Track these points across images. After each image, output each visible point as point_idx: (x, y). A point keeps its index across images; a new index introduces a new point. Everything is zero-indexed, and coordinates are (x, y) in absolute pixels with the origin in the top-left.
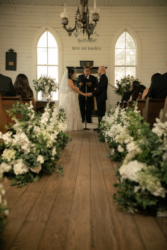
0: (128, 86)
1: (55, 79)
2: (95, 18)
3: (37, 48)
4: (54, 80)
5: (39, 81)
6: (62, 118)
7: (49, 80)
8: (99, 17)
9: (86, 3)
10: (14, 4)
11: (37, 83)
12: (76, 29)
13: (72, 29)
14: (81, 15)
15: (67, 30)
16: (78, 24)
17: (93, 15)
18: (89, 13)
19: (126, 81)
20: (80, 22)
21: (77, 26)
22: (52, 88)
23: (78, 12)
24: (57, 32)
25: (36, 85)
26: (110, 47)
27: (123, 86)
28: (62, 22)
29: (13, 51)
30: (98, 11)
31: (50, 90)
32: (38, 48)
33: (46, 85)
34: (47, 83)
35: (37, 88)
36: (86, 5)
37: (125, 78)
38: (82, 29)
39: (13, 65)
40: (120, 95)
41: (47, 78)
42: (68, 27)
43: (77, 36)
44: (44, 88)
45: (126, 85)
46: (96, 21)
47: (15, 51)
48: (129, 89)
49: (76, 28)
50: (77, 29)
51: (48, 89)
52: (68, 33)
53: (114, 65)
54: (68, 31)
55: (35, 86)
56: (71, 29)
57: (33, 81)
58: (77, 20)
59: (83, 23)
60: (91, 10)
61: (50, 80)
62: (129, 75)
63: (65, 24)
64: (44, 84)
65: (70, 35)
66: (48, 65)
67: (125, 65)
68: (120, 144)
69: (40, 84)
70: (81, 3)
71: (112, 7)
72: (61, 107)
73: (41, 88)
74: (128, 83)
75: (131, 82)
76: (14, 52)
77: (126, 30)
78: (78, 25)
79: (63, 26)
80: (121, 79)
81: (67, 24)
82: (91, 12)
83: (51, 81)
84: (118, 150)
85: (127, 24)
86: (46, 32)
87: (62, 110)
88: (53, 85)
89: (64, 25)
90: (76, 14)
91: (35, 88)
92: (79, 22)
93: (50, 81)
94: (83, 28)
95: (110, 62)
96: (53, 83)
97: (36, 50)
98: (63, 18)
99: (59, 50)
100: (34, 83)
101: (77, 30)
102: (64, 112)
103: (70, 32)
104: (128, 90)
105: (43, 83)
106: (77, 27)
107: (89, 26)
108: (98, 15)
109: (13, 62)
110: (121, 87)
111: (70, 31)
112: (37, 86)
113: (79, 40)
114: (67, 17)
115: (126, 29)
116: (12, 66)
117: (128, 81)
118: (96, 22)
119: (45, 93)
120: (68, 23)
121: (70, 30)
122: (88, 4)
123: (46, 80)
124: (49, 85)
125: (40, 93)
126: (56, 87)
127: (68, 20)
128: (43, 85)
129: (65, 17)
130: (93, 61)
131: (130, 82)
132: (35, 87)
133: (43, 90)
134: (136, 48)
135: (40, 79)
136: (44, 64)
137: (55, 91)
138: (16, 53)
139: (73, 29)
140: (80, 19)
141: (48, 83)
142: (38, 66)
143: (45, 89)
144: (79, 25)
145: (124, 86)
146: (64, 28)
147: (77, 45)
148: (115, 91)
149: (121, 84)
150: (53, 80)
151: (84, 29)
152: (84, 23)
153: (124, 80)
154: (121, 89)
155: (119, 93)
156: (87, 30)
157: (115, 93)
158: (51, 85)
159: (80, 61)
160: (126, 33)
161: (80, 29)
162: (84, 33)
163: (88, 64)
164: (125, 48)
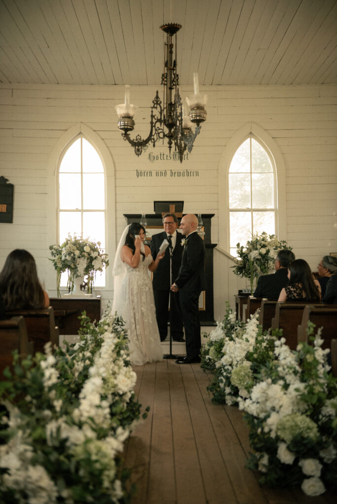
0: (265, 257)
1: (99, 244)
2: (196, 116)
3: (58, 173)
4: (97, 246)
5: (64, 249)
6: (125, 356)
7: (86, 245)
8: (206, 114)
9: (174, 83)
10: (10, 83)
11: (59, 252)
12: (153, 141)
13: (142, 139)
14: (164, 108)
15: (133, 141)
16: (158, 128)
17: (192, 109)
18: (181, 105)
19: (259, 247)
20: (161, 125)
21: (153, 134)
22: (93, 264)
23: (157, 101)
24: (102, 139)
25: (57, 257)
26: (218, 170)
27: (252, 257)
28: (121, 126)
29: (7, 180)
30: (204, 101)
31: (89, 268)
32: (60, 174)
33: (79, 257)
35: (60, 265)
36: (174, 87)
37: (257, 239)
38: (167, 140)
39: (5, 211)
40: (246, 276)
41: (81, 241)
42: (133, 135)
44: (74, 265)
45: (260, 254)
46: (198, 121)
47: (11, 182)
48: (266, 264)
49: (153, 137)
51: (85, 266)
52: (133, 149)
53: (228, 208)
54: (133, 144)
55: (55, 258)
56: (140, 139)
57: (51, 248)
58: (154, 121)
59: (168, 127)
60: (187, 98)
61: (89, 245)
62: (264, 233)
63: (126, 130)
64: (74, 255)
65: (138, 152)
66: (82, 209)
67: (252, 209)
68: (283, 441)
69: (66, 256)
70: (163, 82)
71: (220, 87)
72: (116, 315)
73: (69, 263)
74: (263, 251)
75: (269, 248)
76: (8, 183)
77: (251, 134)
78: (156, 130)
79: (122, 134)
80: (249, 242)
81: (131, 130)
82: (188, 102)
83: (90, 247)
84: (278, 456)
85: (254, 122)
86: (79, 140)
87: (118, 321)
88: (96, 258)
89: (124, 130)
90: (152, 108)
91: (55, 264)
92: (158, 125)
93: (89, 249)
94: (167, 137)
95: (218, 202)
96: (95, 252)
97: (58, 177)
98: (123, 116)
99: (108, 177)
100: (52, 253)
101: (154, 142)
102: (122, 325)
103: (138, 147)
104: (264, 267)
105: (74, 253)
107: (183, 134)
108: (204, 109)
109: (6, 206)
110: (248, 260)
111: (139, 145)
112: (58, 259)
114: (131, 113)
116: (4, 213)
117: (264, 246)
118: (198, 125)
119: (77, 276)
120: (135, 127)
121: (138, 142)
122: (178, 84)
123: (79, 246)
124: (86, 258)
125: (66, 275)
126: (102, 261)
127: (133, 121)
128: (74, 259)
129: (128, 114)
130: (183, 202)
131: (267, 248)
132: (54, 260)
133: (74, 269)
134: (274, 172)
135: (66, 244)
136: (75, 209)
137: (100, 269)
138: (11, 187)
139: (145, 140)
140: (161, 118)
141: (83, 253)
142: (61, 212)
143: (77, 266)
144: (160, 131)
145: (254, 258)
146: (125, 137)
147: (146, 166)
148: (234, 269)
149: (247, 252)
150: (95, 245)
151: (170, 140)
152: (170, 126)
153: (254, 245)
154: (248, 263)
155: (244, 272)
156: (177, 141)
157: (235, 273)
158: (92, 257)
159: (155, 202)
160: (252, 139)
161: (162, 140)
162: (171, 149)
163: (172, 208)
164: (251, 173)
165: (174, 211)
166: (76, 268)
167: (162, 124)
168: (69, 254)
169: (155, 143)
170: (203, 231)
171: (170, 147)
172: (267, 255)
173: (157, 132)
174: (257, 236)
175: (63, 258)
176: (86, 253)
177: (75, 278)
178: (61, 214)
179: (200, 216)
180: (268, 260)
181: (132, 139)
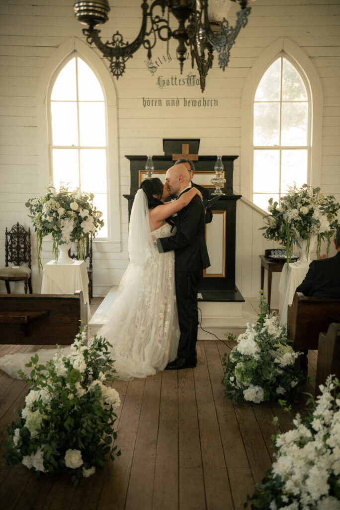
0: (307, 219)
1: (92, 196)
3: (49, 101)
4: (89, 199)
5: (44, 205)
7: (72, 201)
12: (147, 45)
13: (125, 41)
15: (105, 46)
16: (157, 17)
19: (299, 204)
20: (163, 11)
21: (148, 31)
22: (82, 226)
24: (101, 59)
25: (37, 215)
26: (241, 98)
27: (290, 218)
28: (80, 11)
31: (77, 232)
32: (52, 102)
33: (63, 218)
34: (67, 210)
37: (296, 193)
38: (174, 43)
41: (66, 195)
42: (106, 33)
43: (154, 69)
44: (58, 228)
45: (300, 215)
48: (308, 228)
49: (146, 38)
50: (148, 42)
51: (72, 229)
52: (106, 62)
53: (252, 146)
54: (108, 51)
55: (34, 217)
56: (121, 42)
57: (28, 205)
58: (149, 2)
59: (177, 16)
61: (77, 200)
63: (92, 21)
64: (57, 215)
65: (118, 70)
66: (79, 146)
67: (280, 146)
69: (46, 216)
73: (50, 226)
74: (305, 210)
75: (313, 207)
77: (283, 53)
78: (153, 22)
79: (84, 30)
80: (285, 197)
81: (104, 20)
83: (78, 203)
85: (287, 37)
86: (74, 59)
88: (85, 218)
89: (87, 22)
92: (157, 10)
93: (77, 205)
94: (176, 37)
95: (240, 137)
96: (85, 210)
97: (49, 106)
100: (32, 210)
101: (150, 49)
103: (118, 58)
104: (305, 231)
105: (56, 212)
106: (152, 34)
107: (208, 31)
110: (283, 221)
111: (118, 54)
112: (38, 218)
113: (159, 79)
115: (283, 51)
117: (306, 204)
118: (244, 6)
119: (62, 243)
120: (110, 15)
121: (118, 47)
123: (64, 200)
124: (73, 219)
126: (94, 222)
128: (56, 220)
130: (198, 140)
131: (310, 207)
133: (56, 232)
134: (309, 101)
135: (48, 198)
136: (70, 145)
139: (130, 43)
141: (70, 212)
142: (53, 150)
143: (61, 229)
144: (161, 24)
145: (292, 220)
146: (89, 37)
147: (155, 93)
148: (264, 231)
149: (284, 212)
150: (86, 199)
151: (182, 45)
152: (182, 14)
153: (292, 201)
154: (283, 225)
155: (277, 235)
156: (196, 47)
157: (265, 237)
158: (80, 217)
159: (164, 140)
160: (284, 59)
161: (166, 42)
162: (184, 62)
163: (186, 148)
164: (281, 102)
165: (187, 152)
166: (60, 231)
167: (166, 9)
168: (51, 213)
169: (152, 50)
170: (223, 177)
171: (182, 59)
172: (309, 216)
173: (155, 27)
174: (295, 188)
175: (43, 218)
176: (72, 212)
177: (59, 246)
178: (55, 152)
179: (221, 158)
180: (310, 223)
181: (104, 41)
